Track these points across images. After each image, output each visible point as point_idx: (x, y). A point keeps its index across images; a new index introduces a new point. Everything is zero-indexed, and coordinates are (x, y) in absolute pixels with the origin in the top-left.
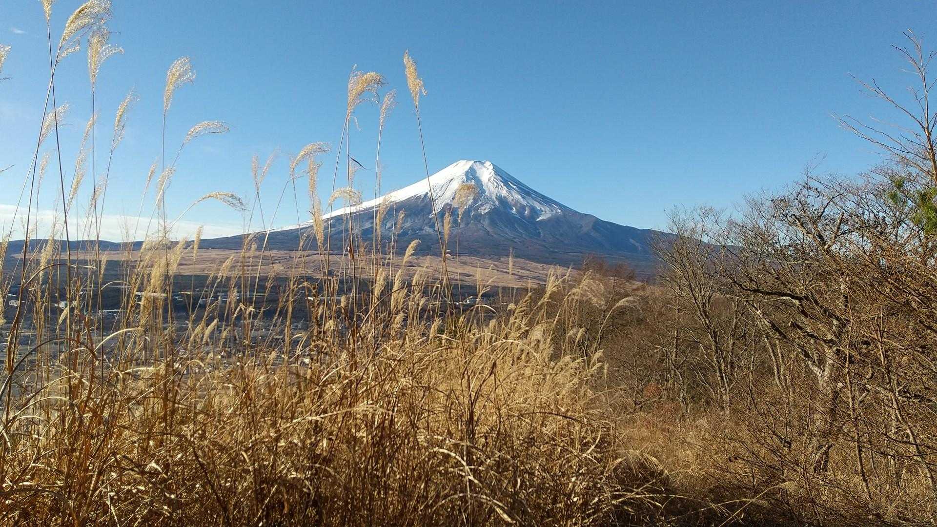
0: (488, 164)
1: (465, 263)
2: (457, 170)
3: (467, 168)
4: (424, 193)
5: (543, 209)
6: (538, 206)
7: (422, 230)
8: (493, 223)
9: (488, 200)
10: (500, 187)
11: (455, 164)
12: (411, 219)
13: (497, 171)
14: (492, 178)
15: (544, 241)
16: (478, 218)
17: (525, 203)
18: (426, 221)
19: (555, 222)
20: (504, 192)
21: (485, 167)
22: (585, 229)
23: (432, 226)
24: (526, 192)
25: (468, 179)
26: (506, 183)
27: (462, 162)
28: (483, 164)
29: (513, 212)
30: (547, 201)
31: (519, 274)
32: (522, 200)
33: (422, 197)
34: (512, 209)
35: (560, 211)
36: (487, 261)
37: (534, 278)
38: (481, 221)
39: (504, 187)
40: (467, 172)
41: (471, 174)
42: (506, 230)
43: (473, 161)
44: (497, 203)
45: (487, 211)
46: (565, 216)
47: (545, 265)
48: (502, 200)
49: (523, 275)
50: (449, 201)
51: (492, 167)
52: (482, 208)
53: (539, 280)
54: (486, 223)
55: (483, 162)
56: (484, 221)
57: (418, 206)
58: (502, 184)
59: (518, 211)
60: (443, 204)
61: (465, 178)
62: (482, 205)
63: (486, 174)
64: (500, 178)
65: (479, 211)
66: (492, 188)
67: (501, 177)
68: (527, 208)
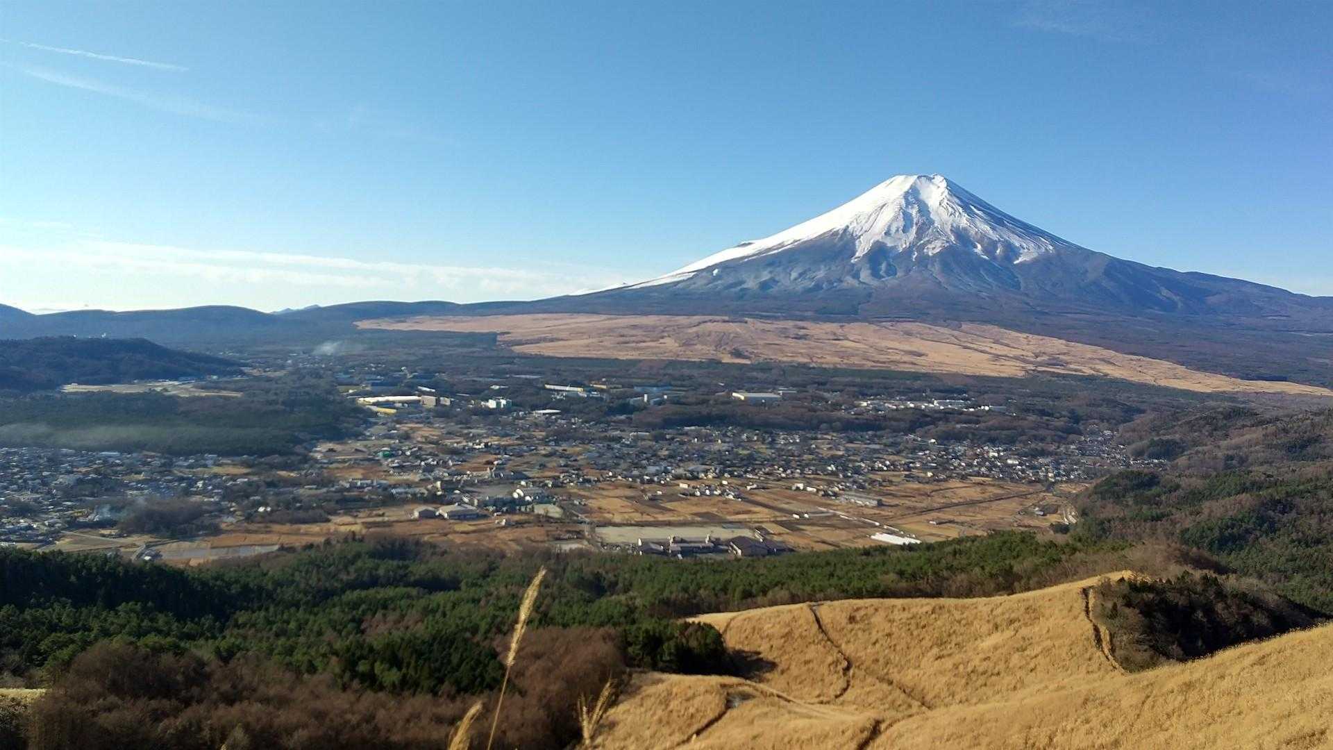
0: (939, 180)
1: (909, 333)
2: (893, 190)
3: (906, 187)
4: (843, 227)
5: (1025, 245)
6: (1016, 241)
7: (842, 281)
8: (946, 268)
9: (938, 234)
10: (957, 214)
11: (888, 182)
12: (825, 266)
13: (953, 189)
14: (946, 201)
15: (1027, 295)
16: (924, 261)
17: (995, 237)
18: (848, 268)
19: (1044, 264)
20: (964, 221)
21: (933, 183)
22: (1091, 276)
23: (856, 276)
24: (997, 219)
25: (908, 203)
26: (966, 208)
27: (901, 178)
28: (930, 179)
29: (976, 250)
30: (1029, 231)
31: (993, 351)
32: (991, 232)
33: (841, 232)
34: (976, 247)
35: (1051, 248)
36: (942, 330)
37: (1016, 358)
38: (929, 267)
39: (964, 214)
40: (907, 193)
41: (912, 196)
42: (966, 279)
43: (916, 177)
44: (953, 238)
45: (937, 250)
46: (1059, 254)
47: (1031, 336)
48: (960, 234)
49: (999, 353)
50: (879, 238)
51: (944, 184)
52: (929, 246)
53: (1024, 361)
54: (936, 269)
55: (932, 176)
56: (933, 265)
57: (835, 245)
58: (961, 210)
59: (985, 251)
60: (872, 241)
61: (903, 202)
62: (929, 242)
63: (936, 194)
64: (957, 201)
65: (925, 250)
66: (945, 216)
67: (958, 197)
68: (999, 245)
